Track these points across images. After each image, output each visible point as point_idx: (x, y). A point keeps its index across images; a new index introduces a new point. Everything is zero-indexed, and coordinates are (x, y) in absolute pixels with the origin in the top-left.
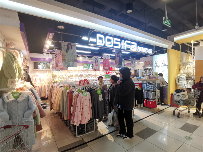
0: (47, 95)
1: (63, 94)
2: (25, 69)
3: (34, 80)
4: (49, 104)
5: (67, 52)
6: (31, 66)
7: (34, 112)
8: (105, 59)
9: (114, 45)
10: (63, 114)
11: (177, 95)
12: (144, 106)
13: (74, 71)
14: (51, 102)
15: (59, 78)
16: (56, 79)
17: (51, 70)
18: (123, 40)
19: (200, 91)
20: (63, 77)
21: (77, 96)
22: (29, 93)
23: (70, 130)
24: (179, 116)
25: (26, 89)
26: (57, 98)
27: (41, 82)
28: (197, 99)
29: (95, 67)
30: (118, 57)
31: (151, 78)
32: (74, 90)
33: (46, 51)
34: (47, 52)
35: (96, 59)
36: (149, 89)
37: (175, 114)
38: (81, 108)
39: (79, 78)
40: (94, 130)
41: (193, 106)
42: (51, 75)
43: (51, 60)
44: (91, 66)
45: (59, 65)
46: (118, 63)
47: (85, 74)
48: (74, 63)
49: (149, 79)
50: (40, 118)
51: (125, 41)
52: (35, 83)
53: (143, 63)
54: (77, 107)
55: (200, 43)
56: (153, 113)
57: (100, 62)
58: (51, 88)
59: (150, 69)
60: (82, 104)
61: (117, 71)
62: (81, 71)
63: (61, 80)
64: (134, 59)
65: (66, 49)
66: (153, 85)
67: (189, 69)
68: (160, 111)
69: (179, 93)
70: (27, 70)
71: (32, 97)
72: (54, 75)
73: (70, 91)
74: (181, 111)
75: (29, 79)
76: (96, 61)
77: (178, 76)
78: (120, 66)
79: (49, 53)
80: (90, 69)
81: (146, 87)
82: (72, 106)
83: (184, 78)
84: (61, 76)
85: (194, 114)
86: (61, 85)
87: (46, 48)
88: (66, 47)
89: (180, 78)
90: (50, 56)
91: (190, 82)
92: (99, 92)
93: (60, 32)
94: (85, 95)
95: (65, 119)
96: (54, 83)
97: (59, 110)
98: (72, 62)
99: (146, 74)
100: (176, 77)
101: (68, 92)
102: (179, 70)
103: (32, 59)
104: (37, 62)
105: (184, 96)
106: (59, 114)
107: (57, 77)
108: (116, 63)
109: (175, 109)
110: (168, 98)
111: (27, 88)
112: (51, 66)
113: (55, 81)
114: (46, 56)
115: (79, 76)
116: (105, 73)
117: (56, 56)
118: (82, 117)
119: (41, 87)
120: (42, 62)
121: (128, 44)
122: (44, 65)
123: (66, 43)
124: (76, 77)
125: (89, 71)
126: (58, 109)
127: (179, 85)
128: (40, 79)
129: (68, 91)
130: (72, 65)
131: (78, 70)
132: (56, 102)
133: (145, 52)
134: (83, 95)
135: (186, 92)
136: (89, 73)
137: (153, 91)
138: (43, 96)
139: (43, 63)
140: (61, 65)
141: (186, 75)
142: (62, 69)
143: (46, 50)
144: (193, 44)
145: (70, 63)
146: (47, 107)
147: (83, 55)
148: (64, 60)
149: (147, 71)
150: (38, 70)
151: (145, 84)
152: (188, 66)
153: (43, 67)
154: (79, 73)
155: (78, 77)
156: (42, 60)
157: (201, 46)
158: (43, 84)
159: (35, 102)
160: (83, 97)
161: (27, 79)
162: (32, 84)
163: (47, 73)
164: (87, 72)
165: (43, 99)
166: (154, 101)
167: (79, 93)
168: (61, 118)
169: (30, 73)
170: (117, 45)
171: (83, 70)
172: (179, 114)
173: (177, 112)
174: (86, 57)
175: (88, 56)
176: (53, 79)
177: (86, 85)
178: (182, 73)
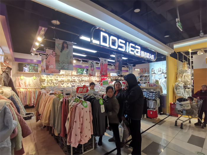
0: (33, 103)
1: (54, 104)
2: (6, 70)
3: (18, 84)
4: (34, 114)
5: (61, 51)
6: (14, 68)
7: (13, 132)
8: (102, 64)
9: (119, 46)
10: (53, 128)
11: (180, 105)
12: (147, 117)
13: (66, 75)
14: (38, 112)
15: (48, 83)
16: (44, 84)
17: (39, 73)
18: (128, 43)
19: (202, 101)
20: (53, 82)
21: (76, 107)
22: (8, 103)
23: (62, 149)
24: (182, 127)
25: (4, 97)
26: (46, 108)
27: (26, 87)
28: (200, 108)
29: (90, 72)
30: (118, 62)
31: (152, 86)
32: (69, 99)
33: (34, 51)
34: (36, 53)
35: (92, 64)
36: (149, 97)
37: (177, 125)
38: (80, 124)
39: (72, 83)
40: (92, 148)
41: (196, 116)
42: (39, 79)
43: (39, 62)
44: (85, 70)
45: (50, 67)
46: (117, 68)
47: (78, 79)
48: (70, 65)
49: (150, 86)
50: (22, 137)
51: (129, 43)
52: (18, 88)
53: (139, 70)
54: (76, 122)
55: (198, 52)
56: (154, 124)
57: (96, 67)
58: (38, 95)
59: (146, 76)
60: (82, 117)
61: (112, 78)
62: (74, 76)
63: (50, 85)
64: (131, 66)
65: (61, 48)
66: (154, 93)
67: (186, 77)
68: (161, 122)
69: (182, 102)
70: (8, 72)
71: (11, 109)
72: (42, 79)
73: (64, 100)
74: (184, 122)
75: (10, 84)
76: (92, 65)
77: (177, 84)
78: (120, 72)
79: (38, 53)
80: (84, 74)
81: (147, 95)
82: (67, 121)
83: (182, 86)
84: (50, 81)
85: (196, 124)
86: (51, 92)
87: (35, 47)
88: (61, 46)
89: (178, 86)
90: (39, 58)
91: (187, 91)
92: (101, 102)
93: (54, 28)
94: (85, 106)
95: (56, 134)
96: (42, 89)
97: (49, 123)
98: (67, 65)
99: (142, 81)
100: (174, 85)
101: (61, 102)
102: (176, 78)
103: (16, 59)
104: (22, 64)
105: (187, 105)
106: (48, 128)
107: (46, 82)
108: (115, 69)
109: (177, 119)
110: (167, 106)
111: (6, 95)
112: (39, 69)
113: (43, 87)
114: (34, 57)
115: (72, 81)
116: (99, 79)
117: (47, 57)
118: (82, 135)
119: (25, 94)
120: (28, 64)
121: (132, 47)
122: (30, 68)
123: (61, 42)
124: (68, 83)
125: (83, 77)
126: (47, 122)
127: (177, 93)
128: (25, 83)
129: (61, 100)
130: (67, 68)
131: (70, 74)
132: (45, 113)
133: (148, 58)
134: (83, 106)
135: (188, 102)
136: (83, 78)
137: (154, 100)
138: (28, 104)
139: (30, 66)
140: (52, 67)
141: (183, 83)
142: (52, 72)
143: (34, 49)
144: (191, 53)
145: (65, 65)
146: (32, 118)
147: (78, 58)
148: (57, 61)
149: (143, 78)
150: (23, 73)
151: (146, 92)
152: (184, 74)
153: (30, 70)
154: (71, 78)
155: (70, 83)
156: (29, 61)
157: (198, 55)
158: (29, 90)
159: (16, 116)
160: (83, 109)
161: (7, 83)
162: (13, 89)
163: (34, 77)
164: (80, 77)
165: (27, 107)
166: (155, 111)
167: (78, 103)
168: (50, 132)
169: (12, 76)
170: (121, 47)
171: (76, 74)
172: (182, 124)
173: (179, 122)
174: (80, 61)
175: (82, 60)
176: (41, 84)
177: (85, 92)
178: (180, 81)
